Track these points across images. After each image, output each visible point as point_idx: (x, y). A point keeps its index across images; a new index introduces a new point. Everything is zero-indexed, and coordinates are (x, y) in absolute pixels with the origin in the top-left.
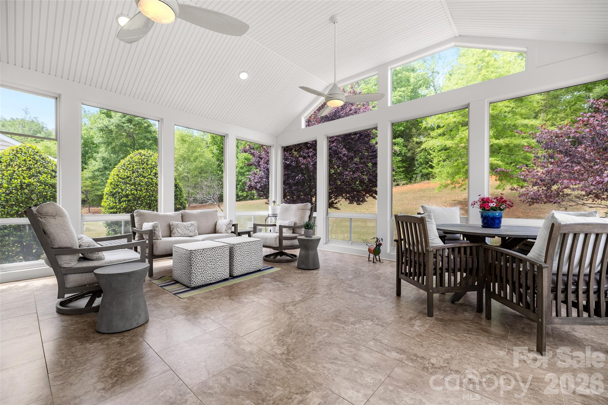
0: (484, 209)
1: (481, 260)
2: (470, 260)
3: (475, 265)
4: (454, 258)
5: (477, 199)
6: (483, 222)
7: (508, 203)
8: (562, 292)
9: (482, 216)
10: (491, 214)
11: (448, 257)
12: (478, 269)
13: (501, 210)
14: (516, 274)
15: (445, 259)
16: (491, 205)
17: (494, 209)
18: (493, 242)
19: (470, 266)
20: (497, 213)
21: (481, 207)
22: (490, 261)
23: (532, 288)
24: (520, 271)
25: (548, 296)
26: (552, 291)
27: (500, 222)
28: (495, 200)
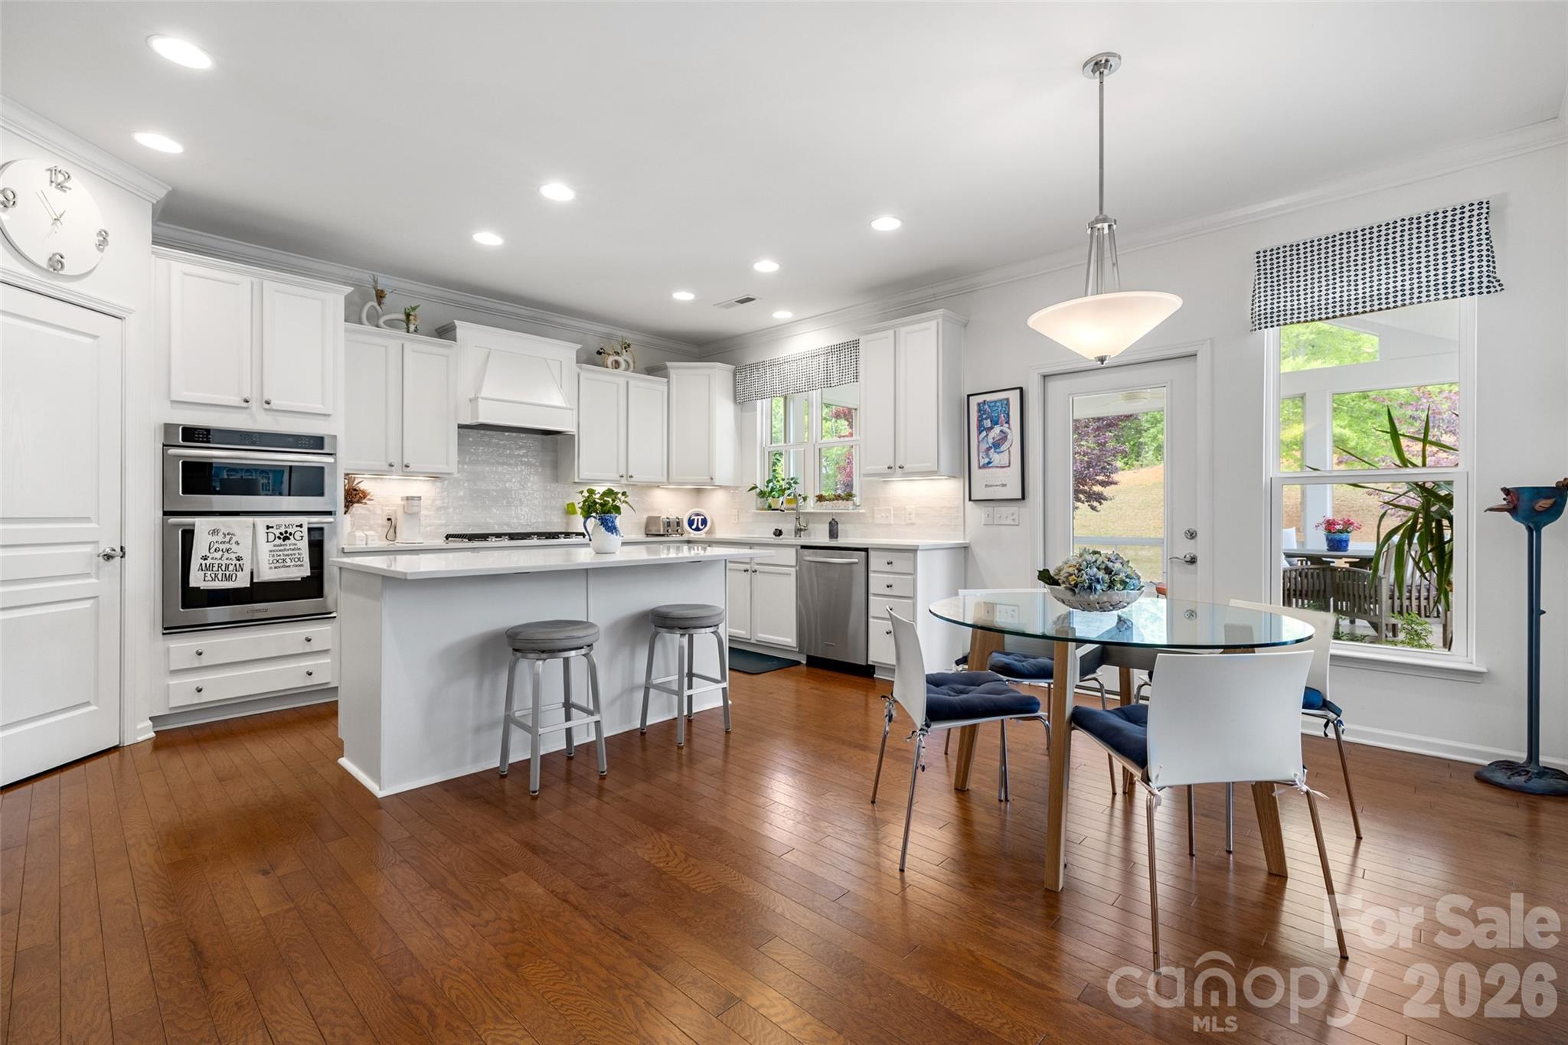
0: (1330, 531)
1: (1329, 581)
2: (1317, 582)
3: (1323, 587)
4: (1301, 580)
5: (1321, 520)
6: (1328, 545)
7: (1355, 524)
8: (1398, 599)
9: (1327, 539)
10: (1337, 536)
11: (1295, 579)
12: (1325, 591)
13: (1348, 532)
14: (1361, 586)
15: (1293, 581)
16: (1338, 527)
17: (1341, 532)
18: (1341, 563)
19: (1317, 588)
20: (1344, 536)
21: (1326, 529)
22: (1338, 580)
23: (1374, 597)
24: (1365, 585)
25: (1386, 601)
26: (1390, 598)
27: (1347, 545)
28: (1341, 523)
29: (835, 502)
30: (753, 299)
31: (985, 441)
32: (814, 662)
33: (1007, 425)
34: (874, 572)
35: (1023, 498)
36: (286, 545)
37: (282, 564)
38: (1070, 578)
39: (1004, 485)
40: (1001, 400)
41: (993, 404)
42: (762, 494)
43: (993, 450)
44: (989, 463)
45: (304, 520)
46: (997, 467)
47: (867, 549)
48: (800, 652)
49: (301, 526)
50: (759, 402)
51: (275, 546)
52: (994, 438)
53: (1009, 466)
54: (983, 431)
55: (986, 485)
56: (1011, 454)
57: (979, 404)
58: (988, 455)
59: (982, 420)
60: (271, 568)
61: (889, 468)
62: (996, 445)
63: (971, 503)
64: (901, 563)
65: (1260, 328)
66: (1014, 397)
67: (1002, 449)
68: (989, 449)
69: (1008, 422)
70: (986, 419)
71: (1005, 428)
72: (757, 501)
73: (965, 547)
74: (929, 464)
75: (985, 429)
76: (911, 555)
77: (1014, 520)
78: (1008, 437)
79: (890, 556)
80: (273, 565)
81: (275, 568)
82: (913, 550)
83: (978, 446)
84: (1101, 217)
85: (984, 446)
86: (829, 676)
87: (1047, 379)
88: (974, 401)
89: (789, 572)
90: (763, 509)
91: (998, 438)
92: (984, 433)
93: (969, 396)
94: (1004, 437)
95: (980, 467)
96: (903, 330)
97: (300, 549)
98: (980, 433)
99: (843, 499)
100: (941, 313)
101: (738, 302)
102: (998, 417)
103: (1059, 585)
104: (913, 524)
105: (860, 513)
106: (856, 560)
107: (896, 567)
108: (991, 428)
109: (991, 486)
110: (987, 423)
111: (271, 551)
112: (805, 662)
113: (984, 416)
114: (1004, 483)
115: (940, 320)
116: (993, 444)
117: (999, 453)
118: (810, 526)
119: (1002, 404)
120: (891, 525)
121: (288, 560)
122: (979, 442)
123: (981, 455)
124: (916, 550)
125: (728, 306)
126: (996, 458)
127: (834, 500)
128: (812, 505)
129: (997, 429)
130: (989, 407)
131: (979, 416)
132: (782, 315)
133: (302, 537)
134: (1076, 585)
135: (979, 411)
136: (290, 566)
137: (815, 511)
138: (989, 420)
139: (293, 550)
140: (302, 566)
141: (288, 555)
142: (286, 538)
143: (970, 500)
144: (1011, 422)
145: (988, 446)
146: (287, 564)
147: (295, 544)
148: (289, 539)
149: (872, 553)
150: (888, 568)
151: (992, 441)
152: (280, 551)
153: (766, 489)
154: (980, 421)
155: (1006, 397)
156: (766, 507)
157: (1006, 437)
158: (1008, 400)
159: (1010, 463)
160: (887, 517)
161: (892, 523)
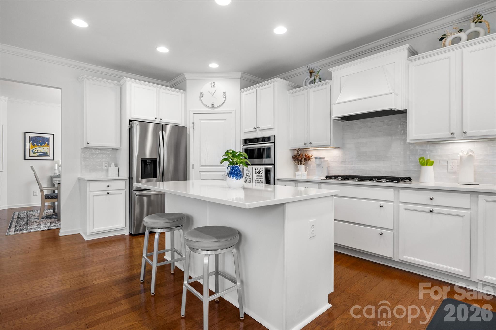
36: (259, 175)
37: (258, 182)
45: (264, 167)
49: (263, 169)
51: (257, 175)
60: (256, 183)
80: (256, 182)
81: (257, 183)
97: (262, 177)
111: (256, 177)
121: (260, 180)
133: (263, 173)
136: (260, 183)
139: (261, 177)
140: (263, 183)
141: (260, 179)
142: (259, 173)
146: (259, 182)
147: (261, 175)
148: (260, 173)
152: (258, 177)
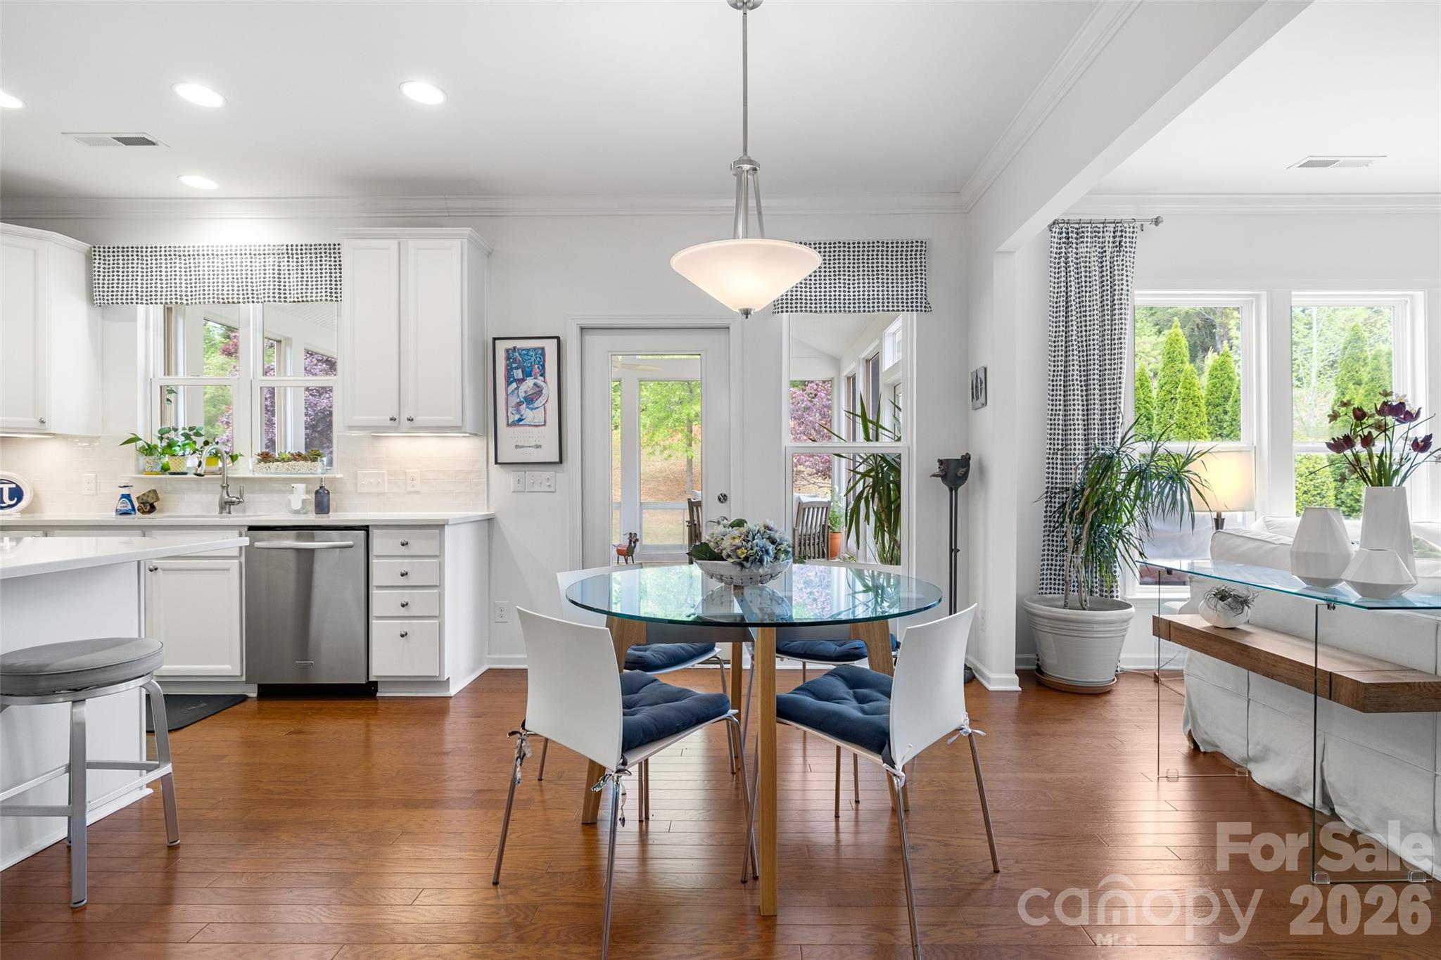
29: (293, 463)
30: (153, 144)
31: (515, 394)
32: (269, 692)
33: (542, 378)
34: (378, 556)
35: (561, 461)
38: (739, 552)
39: (538, 447)
40: (535, 349)
41: (525, 352)
42: (149, 450)
43: (524, 405)
44: (520, 420)
46: (530, 425)
47: (368, 526)
48: (248, 682)
50: (141, 309)
52: (526, 392)
53: (544, 425)
54: (512, 382)
55: (517, 447)
56: (547, 411)
57: (507, 351)
58: (518, 411)
59: (512, 369)
61: (391, 419)
62: (529, 400)
63: (497, 466)
64: (420, 543)
65: (782, 312)
66: (550, 347)
67: (536, 405)
68: (520, 404)
69: (543, 375)
70: (517, 368)
71: (540, 381)
72: (138, 460)
73: (489, 519)
74: (451, 418)
75: (515, 380)
76: (436, 531)
77: (549, 486)
78: (544, 392)
79: (404, 535)
82: (439, 526)
83: (507, 399)
84: (745, 158)
85: (514, 400)
86: (307, 709)
87: (584, 331)
88: (502, 346)
89: (226, 567)
90: (152, 472)
91: (531, 392)
92: (514, 385)
93: (495, 339)
94: (538, 391)
95: (508, 425)
96: (412, 244)
98: (509, 383)
99: (305, 459)
100: (469, 232)
101: (119, 139)
102: (532, 367)
103: (723, 559)
104: (417, 492)
105: (335, 478)
106: (351, 543)
107: (415, 548)
108: (523, 380)
109: (523, 447)
110: (518, 374)
112: (254, 695)
113: (514, 365)
114: (539, 444)
115: (465, 241)
116: (525, 398)
117: (532, 409)
118: (246, 497)
119: (536, 354)
120: (383, 494)
122: (507, 394)
123: (510, 410)
124: (444, 525)
125: (94, 141)
126: (529, 415)
127: (289, 460)
128: (251, 468)
129: (530, 382)
130: (520, 355)
131: (508, 365)
132: (198, 182)
134: (746, 559)
135: (508, 358)
137: (256, 475)
138: (520, 371)
143: (496, 462)
144: (547, 375)
145: (518, 400)
149: (374, 533)
150: (403, 551)
151: (524, 395)
153: (158, 442)
154: (509, 370)
155: (541, 346)
156: (159, 468)
157: (541, 391)
158: (543, 349)
159: (545, 422)
160: (379, 483)
161: (386, 491)
